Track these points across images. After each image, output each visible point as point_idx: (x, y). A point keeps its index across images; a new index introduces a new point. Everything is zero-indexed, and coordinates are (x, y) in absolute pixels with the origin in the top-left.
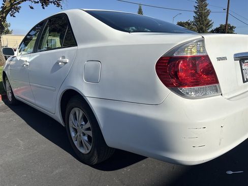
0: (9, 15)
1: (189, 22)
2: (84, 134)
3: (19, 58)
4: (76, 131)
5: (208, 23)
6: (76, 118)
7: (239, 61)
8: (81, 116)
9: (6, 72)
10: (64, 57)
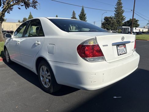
0: (6, 12)
1: (112, 17)
2: (47, 78)
3: (14, 39)
4: (43, 77)
5: (123, 18)
6: (43, 71)
7: (116, 46)
8: (45, 69)
9: (6, 46)
10: (38, 41)
